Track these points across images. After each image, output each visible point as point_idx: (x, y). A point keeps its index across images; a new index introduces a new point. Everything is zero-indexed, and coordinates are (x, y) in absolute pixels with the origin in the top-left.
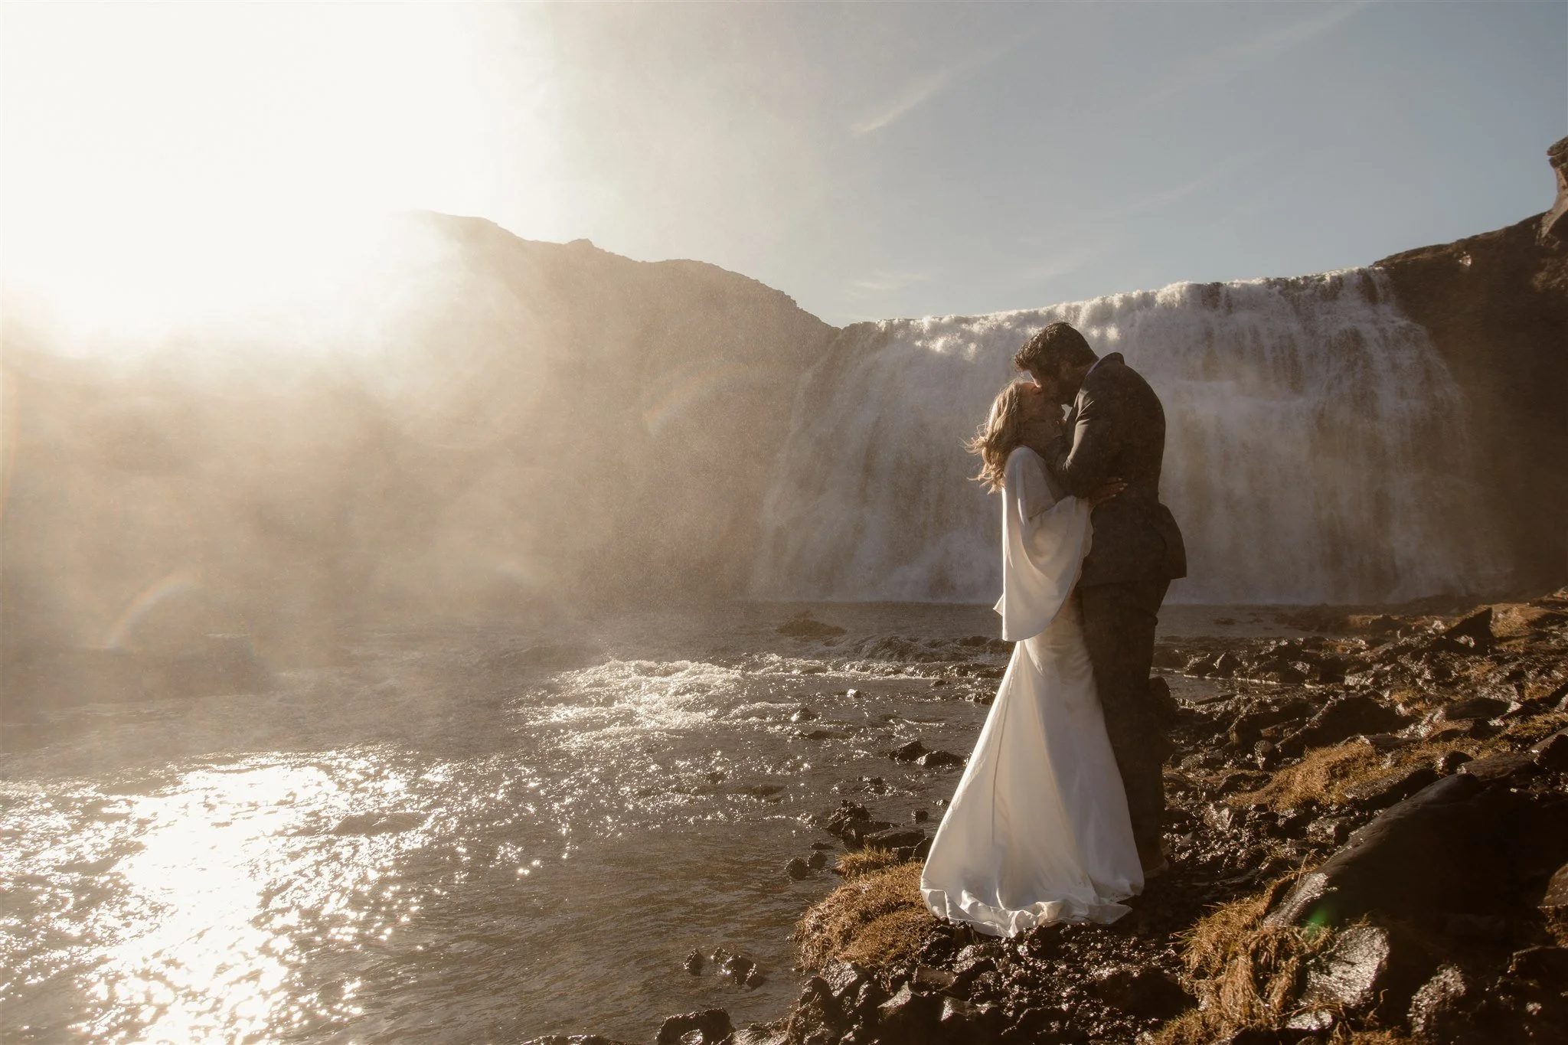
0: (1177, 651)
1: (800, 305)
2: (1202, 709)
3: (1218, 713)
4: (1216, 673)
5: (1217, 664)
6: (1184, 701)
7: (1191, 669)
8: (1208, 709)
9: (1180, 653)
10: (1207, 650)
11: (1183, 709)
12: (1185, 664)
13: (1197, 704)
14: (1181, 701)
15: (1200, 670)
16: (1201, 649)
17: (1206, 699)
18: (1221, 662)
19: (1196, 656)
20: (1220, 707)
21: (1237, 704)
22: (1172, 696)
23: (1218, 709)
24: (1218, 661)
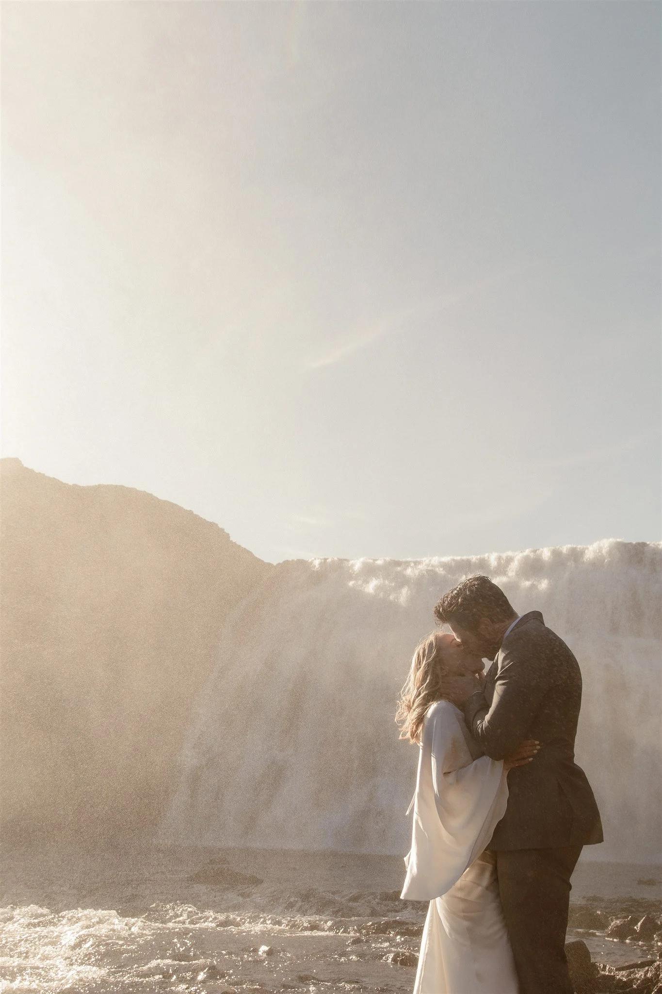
0: (599, 912)
1: (233, 539)
2: (623, 976)
3: (638, 979)
4: (636, 937)
5: (638, 927)
6: (605, 967)
7: (612, 930)
8: (629, 975)
9: (601, 915)
10: (627, 910)
11: (604, 976)
12: (607, 927)
13: (619, 969)
14: (602, 966)
15: (621, 933)
16: (623, 910)
17: (627, 964)
18: (641, 926)
19: (617, 918)
20: (640, 974)
21: (656, 970)
22: (592, 960)
23: (637, 976)
24: (639, 924)
